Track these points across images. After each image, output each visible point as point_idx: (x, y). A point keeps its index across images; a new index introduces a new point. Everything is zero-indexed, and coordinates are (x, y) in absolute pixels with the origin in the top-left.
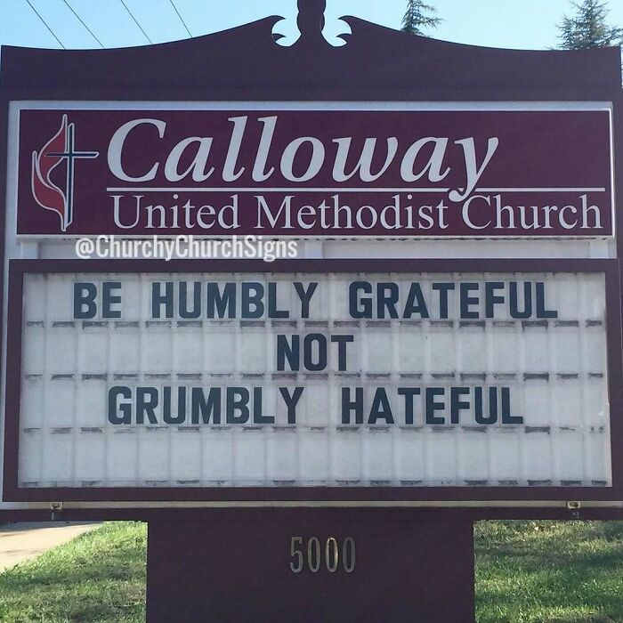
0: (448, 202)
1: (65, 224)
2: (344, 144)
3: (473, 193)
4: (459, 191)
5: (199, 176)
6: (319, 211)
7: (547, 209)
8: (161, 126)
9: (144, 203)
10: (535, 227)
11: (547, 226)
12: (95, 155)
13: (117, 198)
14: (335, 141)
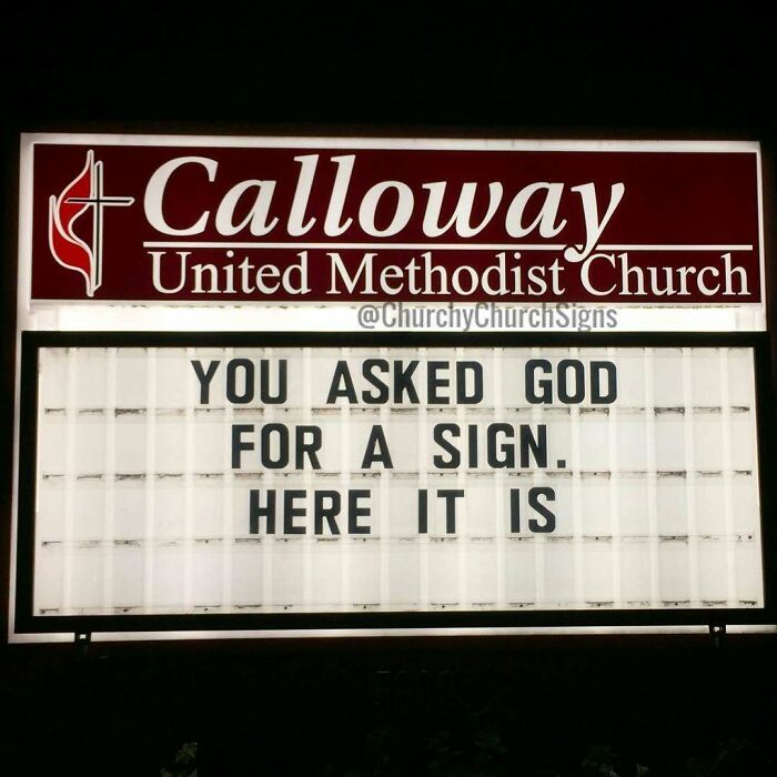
0: (563, 262)
1: (92, 286)
2: (437, 190)
3: (594, 252)
4: (576, 249)
5: (259, 229)
6: (406, 273)
7: (683, 271)
8: (211, 166)
9: (191, 261)
10: (669, 294)
11: (684, 291)
12: (128, 201)
13: (157, 256)
14: (425, 186)
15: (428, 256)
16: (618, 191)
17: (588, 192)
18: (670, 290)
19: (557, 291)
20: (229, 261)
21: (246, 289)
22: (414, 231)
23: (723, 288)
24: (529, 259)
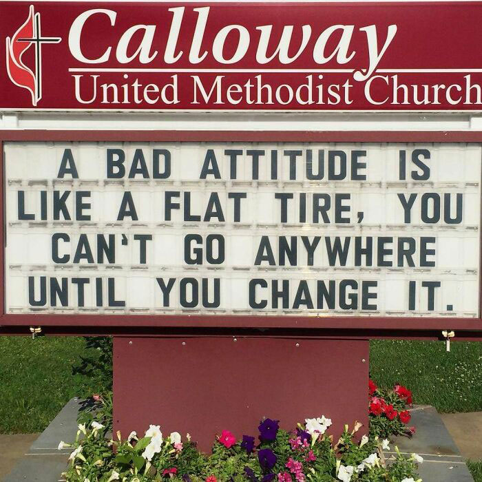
0: (352, 81)
1: (35, 100)
2: (266, 31)
3: (374, 73)
4: (362, 72)
5: (145, 58)
6: (244, 89)
7: (436, 88)
8: (112, 15)
9: (100, 82)
10: (425, 103)
11: (436, 102)
12: (58, 40)
13: (77, 78)
14: (258, 28)
15: (259, 78)
16: (392, 30)
17: (371, 31)
18: (426, 101)
19: (347, 102)
20: (125, 81)
21: (137, 101)
22: (250, 60)
23: (464, 100)
24: (329, 80)
